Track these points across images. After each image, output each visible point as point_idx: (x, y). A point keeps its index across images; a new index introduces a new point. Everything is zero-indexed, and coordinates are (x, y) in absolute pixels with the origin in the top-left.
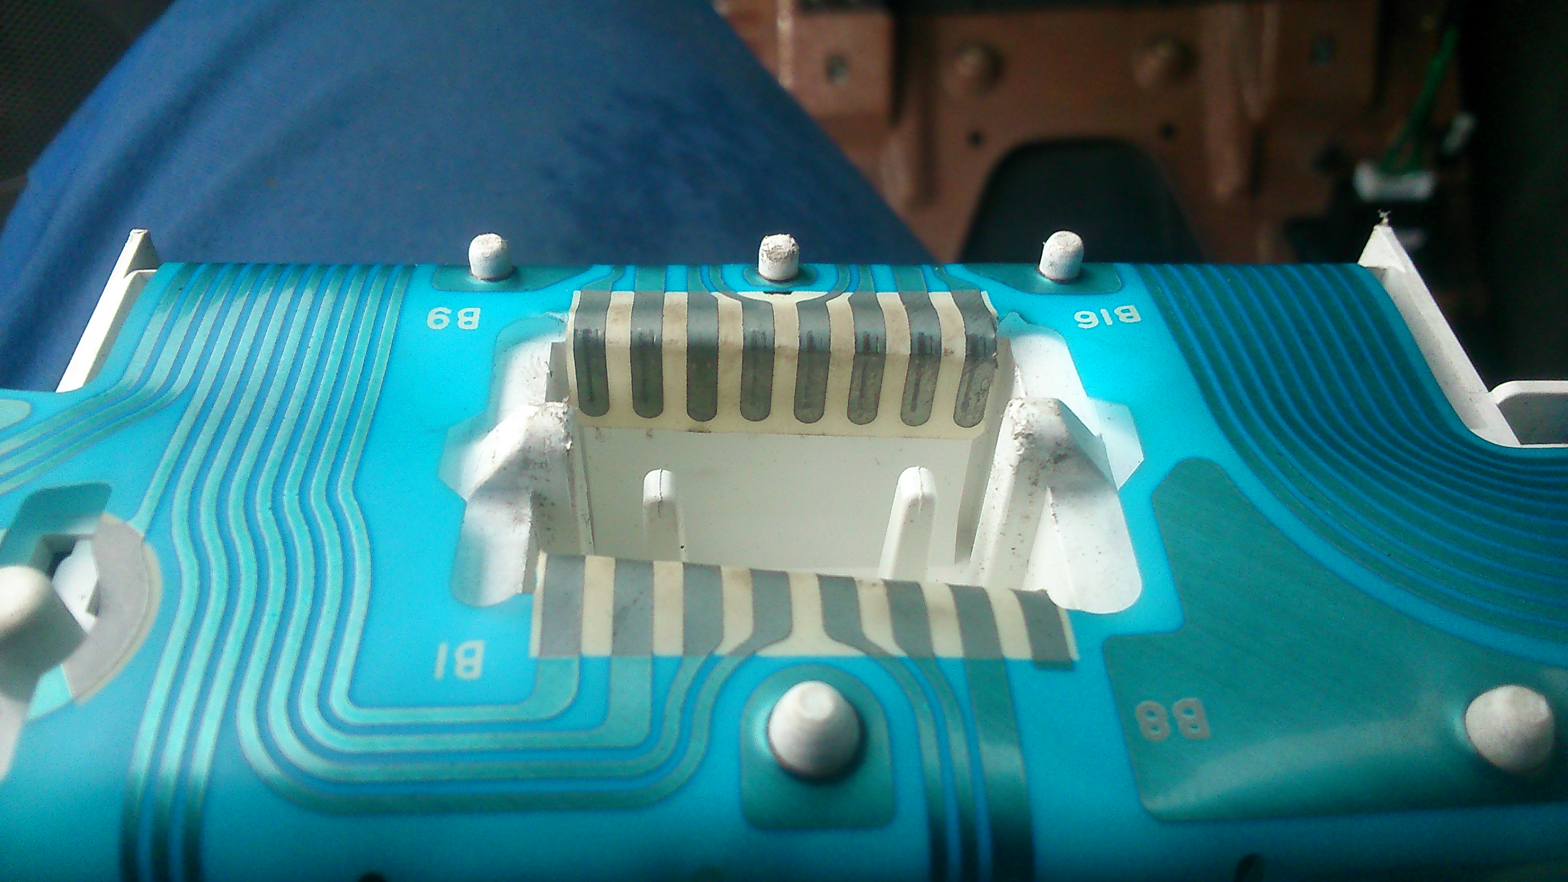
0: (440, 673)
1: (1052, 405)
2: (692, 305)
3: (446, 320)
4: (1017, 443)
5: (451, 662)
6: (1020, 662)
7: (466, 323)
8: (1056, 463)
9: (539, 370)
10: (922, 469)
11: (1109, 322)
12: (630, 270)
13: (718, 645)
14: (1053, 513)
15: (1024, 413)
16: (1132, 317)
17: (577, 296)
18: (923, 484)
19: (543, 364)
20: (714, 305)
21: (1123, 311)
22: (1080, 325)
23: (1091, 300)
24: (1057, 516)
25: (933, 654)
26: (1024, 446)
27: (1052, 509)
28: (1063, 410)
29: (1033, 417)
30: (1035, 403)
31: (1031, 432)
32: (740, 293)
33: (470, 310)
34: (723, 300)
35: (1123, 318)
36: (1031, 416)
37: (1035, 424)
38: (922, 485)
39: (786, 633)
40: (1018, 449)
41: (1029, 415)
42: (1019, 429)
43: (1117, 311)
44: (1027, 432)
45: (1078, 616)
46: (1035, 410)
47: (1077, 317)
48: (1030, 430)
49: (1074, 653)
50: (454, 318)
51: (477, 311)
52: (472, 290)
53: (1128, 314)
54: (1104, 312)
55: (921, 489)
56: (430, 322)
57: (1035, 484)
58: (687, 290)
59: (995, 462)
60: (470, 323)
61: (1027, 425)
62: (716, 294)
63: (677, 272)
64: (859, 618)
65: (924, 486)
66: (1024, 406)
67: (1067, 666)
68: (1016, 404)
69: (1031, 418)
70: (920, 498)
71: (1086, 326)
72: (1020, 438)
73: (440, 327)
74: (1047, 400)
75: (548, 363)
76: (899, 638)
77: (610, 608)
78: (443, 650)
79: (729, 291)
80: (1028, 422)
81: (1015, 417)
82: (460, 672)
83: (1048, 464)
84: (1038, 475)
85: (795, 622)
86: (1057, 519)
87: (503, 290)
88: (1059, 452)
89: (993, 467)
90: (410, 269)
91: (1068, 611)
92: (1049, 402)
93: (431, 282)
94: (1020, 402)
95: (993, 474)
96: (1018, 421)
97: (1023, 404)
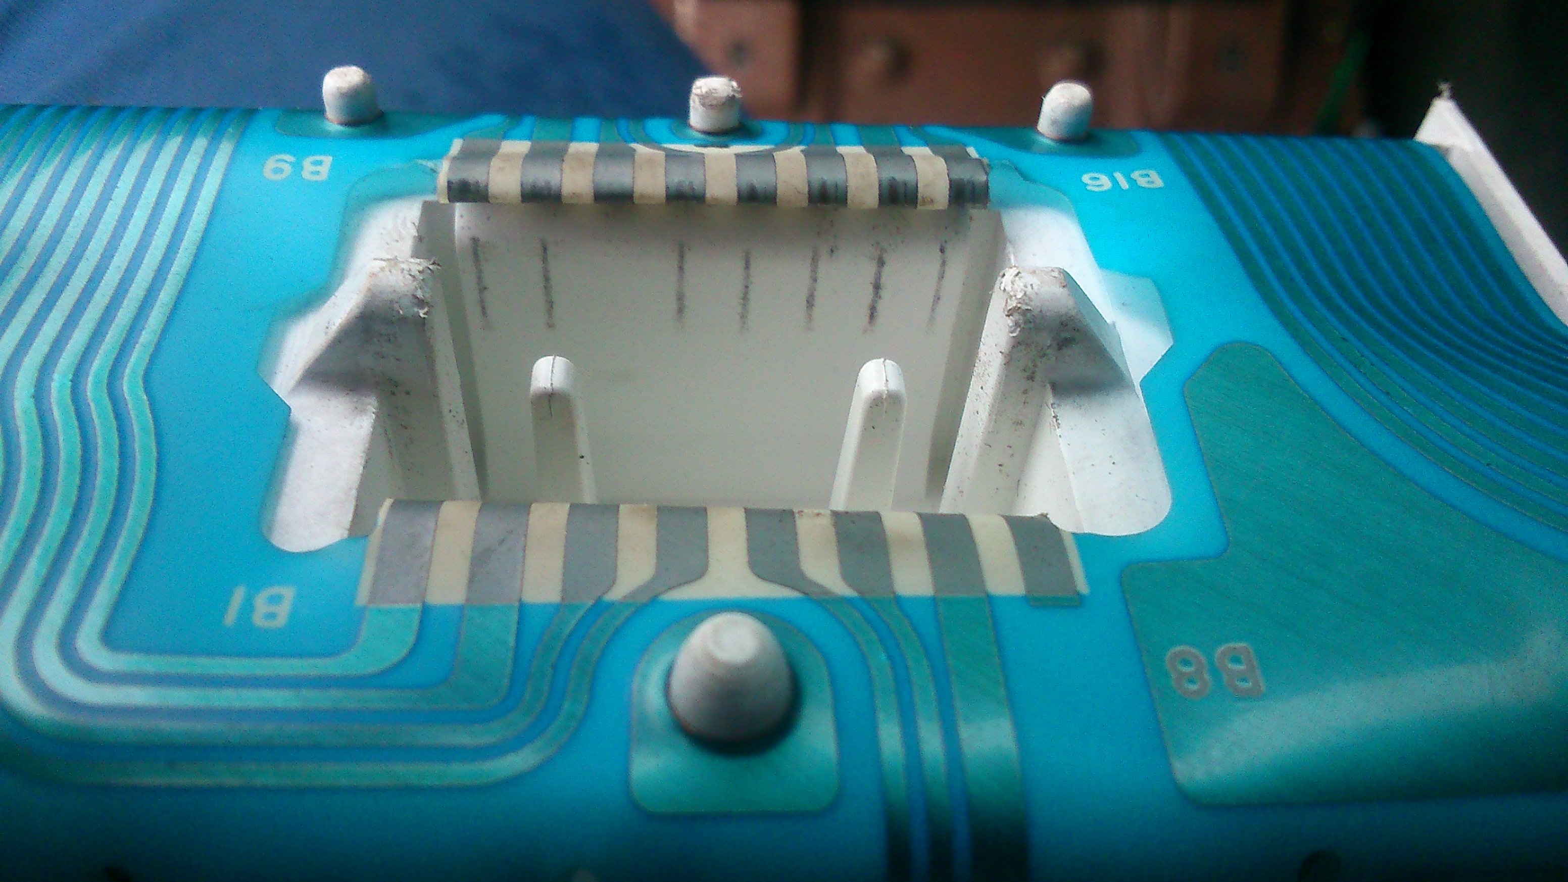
0: (231, 618)
1: (1056, 274)
2: (601, 155)
3: (288, 169)
4: (1010, 322)
5: (248, 607)
6: (1010, 600)
7: (313, 173)
8: (1059, 349)
9: (403, 232)
10: (887, 361)
11: (1125, 185)
12: (528, 122)
13: (609, 588)
14: (1053, 415)
15: (1020, 283)
16: (1153, 182)
17: (456, 146)
18: (888, 379)
19: (409, 225)
20: (631, 154)
21: (1142, 176)
22: (1088, 188)
23: (1100, 162)
24: (1058, 418)
25: (894, 593)
26: (1020, 326)
27: (1052, 410)
28: (1068, 281)
29: (1032, 288)
30: (1034, 272)
31: (1029, 308)
32: (665, 146)
33: (318, 158)
34: (641, 149)
35: (1142, 182)
36: (1030, 287)
37: (1033, 297)
38: (887, 381)
39: (699, 572)
40: (1012, 329)
41: (1026, 286)
42: (1013, 304)
43: (1135, 175)
44: (1024, 307)
45: (1084, 540)
46: (1034, 280)
47: (1086, 178)
48: (1027, 304)
49: (1082, 585)
50: (298, 167)
51: (328, 160)
52: (326, 135)
53: (1147, 179)
54: (1118, 176)
55: (886, 385)
56: (268, 172)
57: (1031, 378)
58: (597, 141)
59: (981, 354)
60: (318, 173)
61: (1025, 298)
62: (634, 145)
63: (587, 124)
64: (796, 553)
65: (889, 382)
66: (1020, 275)
67: (1076, 602)
68: (1010, 273)
69: (1029, 289)
70: (884, 397)
71: (1096, 189)
72: (1016, 316)
73: (279, 177)
74: (1050, 269)
75: (417, 224)
76: (847, 576)
77: (469, 553)
78: (239, 595)
79: (650, 141)
80: (1025, 294)
81: (1008, 289)
82: (258, 619)
83: (1049, 351)
84: (1035, 366)
85: (712, 560)
86: (1059, 421)
87: (365, 136)
88: (1063, 335)
89: (977, 361)
90: (250, 113)
91: (1074, 534)
92: (1053, 271)
93: (274, 126)
94: (1014, 271)
95: (978, 369)
96: (1012, 293)
97: (1019, 273)
